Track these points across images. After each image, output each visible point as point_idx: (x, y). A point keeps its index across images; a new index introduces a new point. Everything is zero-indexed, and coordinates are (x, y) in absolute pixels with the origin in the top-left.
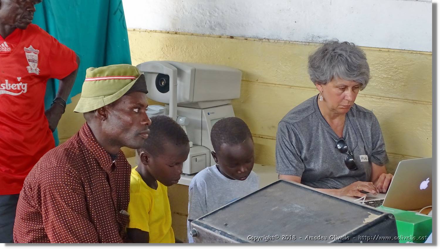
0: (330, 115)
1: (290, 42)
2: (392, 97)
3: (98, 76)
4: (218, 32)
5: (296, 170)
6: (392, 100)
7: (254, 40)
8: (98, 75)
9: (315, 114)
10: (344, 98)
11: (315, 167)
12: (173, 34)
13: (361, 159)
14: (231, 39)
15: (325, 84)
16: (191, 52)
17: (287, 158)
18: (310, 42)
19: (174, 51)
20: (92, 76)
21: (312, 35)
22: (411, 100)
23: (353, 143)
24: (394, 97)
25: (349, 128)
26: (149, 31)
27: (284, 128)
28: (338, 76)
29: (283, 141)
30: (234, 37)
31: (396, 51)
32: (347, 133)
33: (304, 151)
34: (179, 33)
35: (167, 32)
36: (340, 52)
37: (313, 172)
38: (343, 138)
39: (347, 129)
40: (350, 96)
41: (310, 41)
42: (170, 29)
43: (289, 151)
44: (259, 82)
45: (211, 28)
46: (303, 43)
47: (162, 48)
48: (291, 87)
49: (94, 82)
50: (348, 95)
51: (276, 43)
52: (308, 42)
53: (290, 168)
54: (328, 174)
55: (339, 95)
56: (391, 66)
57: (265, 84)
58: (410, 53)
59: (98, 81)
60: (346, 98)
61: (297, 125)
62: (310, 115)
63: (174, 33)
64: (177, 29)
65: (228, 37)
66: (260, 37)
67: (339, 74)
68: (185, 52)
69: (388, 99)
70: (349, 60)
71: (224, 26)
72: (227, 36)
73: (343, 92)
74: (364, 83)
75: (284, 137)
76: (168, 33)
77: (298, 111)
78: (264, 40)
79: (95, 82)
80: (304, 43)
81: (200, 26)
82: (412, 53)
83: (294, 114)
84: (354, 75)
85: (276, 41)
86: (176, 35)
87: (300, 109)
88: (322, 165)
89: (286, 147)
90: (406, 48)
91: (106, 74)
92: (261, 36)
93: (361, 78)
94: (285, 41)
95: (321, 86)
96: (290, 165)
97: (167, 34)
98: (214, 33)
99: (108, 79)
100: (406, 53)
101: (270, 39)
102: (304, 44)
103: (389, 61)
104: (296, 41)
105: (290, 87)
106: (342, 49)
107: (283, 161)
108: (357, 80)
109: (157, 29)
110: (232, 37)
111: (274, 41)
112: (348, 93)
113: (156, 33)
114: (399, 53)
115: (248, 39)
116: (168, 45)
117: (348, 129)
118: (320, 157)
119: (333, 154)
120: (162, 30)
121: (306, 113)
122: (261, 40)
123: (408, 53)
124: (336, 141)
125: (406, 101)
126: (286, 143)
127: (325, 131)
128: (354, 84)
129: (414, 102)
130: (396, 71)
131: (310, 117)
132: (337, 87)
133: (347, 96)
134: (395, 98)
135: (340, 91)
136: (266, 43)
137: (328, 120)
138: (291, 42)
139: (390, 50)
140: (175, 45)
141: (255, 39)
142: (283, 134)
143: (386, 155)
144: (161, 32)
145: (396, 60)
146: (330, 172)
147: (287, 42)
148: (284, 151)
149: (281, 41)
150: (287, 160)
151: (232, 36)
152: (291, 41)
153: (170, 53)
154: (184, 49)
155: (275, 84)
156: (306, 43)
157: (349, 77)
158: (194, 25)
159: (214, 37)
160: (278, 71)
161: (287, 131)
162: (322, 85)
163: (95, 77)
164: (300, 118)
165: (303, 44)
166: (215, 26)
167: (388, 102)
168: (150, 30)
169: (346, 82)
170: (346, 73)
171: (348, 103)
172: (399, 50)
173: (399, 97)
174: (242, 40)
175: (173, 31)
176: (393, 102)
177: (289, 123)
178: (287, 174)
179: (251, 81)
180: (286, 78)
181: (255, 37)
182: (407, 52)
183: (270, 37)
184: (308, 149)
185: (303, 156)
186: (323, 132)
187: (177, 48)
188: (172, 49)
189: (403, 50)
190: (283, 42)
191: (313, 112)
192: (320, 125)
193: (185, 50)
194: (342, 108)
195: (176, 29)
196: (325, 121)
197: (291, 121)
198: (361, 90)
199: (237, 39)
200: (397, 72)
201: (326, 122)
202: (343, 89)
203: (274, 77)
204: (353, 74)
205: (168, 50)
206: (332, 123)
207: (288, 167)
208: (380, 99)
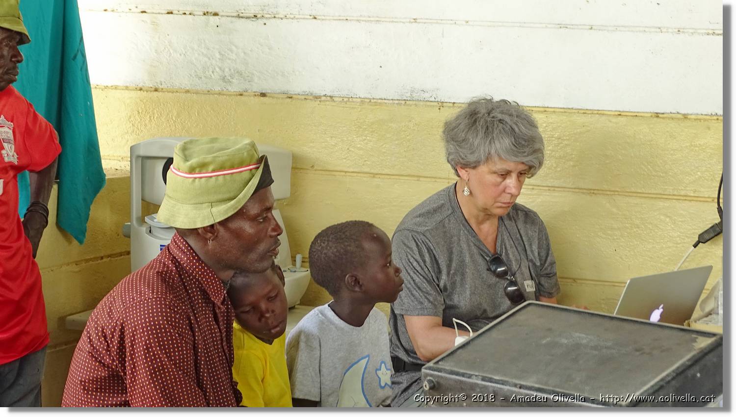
0: (477, 217)
1: (370, 101)
2: (553, 185)
3: (197, 172)
4: (236, 86)
5: (435, 306)
6: (554, 190)
7: (305, 99)
8: (197, 170)
9: (454, 216)
10: (504, 191)
11: (459, 302)
12: (151, 91)
13: (526, 287)
14: (262, 98)
15: (474, 168)
16: (186, 122)
17: (419, 288)
18: (408, 100)
19: (153, 121)
20: (187, 172)
21: (410, 89)
22: (585, 189)
23: (513, 262)
24: (557, 185)
25: (506, 238)
26: (104, 88)
27: (408, 239)
28: (499, 155)
29: (410, 262)
30: (268, 95)
31: (557, 110)
32: (504, 246)
33: (444, 277)
34: (162, 89)
35: (138, 89)
36: (500, 116)
37: (457, 310)
38: (497, 254)
39: (503, 241)
40: (514, 187)
41: (407, 97)
42: (145, 83)
43: (421, 277)
44: (316, 170)
45: (224, 79)
46: (394, 101)
47: (130, 117)
48: (374, 175)
49: (191, 180)
50: (511, 185)
51: (346, 103)
52: (404, 100)
53: (426, 304)
54: (479, 313)
55: (497, 185)
56: (551, 134)
57: (328, 173)
58: (581, 113)
59: (198, 179)
60: (508, 191)
61: (430, 234)
62: (446, 219)
63: (153, 89)
64: (159, 83)
65: (256, 94)
66: (316, 94)
67: (500, 151)
68: (175, 122)
69: (547, 188)
70: (516, 129)
71: (248, 76)
72: (254, 92)
73: (503, 181)
74: (537, 165)
75: (410, 254)
76: (141, 89)
77: (426, 212)
78: (323, 98)
79: (194, 181)
80: (397, 102)
81: (203, 77)
82: (585, 113)
83: (420, 217)
84: (525, 152)
85: (346, 100)
86: (156, 94)
87: (428, 208)
88: (471, 299)
89: (416, 271)
90: (575, 106)
91: (211, 168)
92: (318, 91)
93: (535, 158)
94: (363, 100)
95: (467, 171)
96: (426, 300)
97: (139, 91)
98: (230, 89)
99: (214, 176)
100: (575, 113)
101: (334, 97)
102: (397, 104)
103: (547, 128)
104: (382, 99)
105: (374, 177)
106: (502, 111)
107: (412, 294)
108: (527, 161)
109: (120, 83)
110: (263, 95)
111: (342, 99)
112: (511, 181)
113: (118, 91)
114: (564, 114)
115: (294, 96)
116: (140, 111)
117: (504, 239)
118: (467, 286)
119: (484, 279)
120: (128, 85)
121: (438, 214)
122: (317, 97)
123: (578, 113)
124: (488, 259)
125: (577, 190)
126: (415, 264)
127: (472, 244)
128: (521, 167)
129: (592, 192)
130: (559, 144)
131: (447, 221)
132: (495, 173)
133: (509, 187)
134: (559, 187)
135: (499, 180)
136: (328, 103)
137: (474, 226)
138: (372, 101)
139: (547, 109)
140: (155, 111)
141: (306, 97)
142: (409, 251)
143: (557, 281)
144: (127, 88)
145: (559, 124)
146: (482, 310)
147: (366, 100)
148: (412, 278)
149: (354, 100)
150: (418, 291)
151: (263, 92)
152: (374, 99)
153: (146, 125)
154: (172, 118)
155: (346, 172)
156: (400, 102)
157: (516, 156)
158: (191, 76)
159: (230, 95)
160: (351, 149)
161: (415, 245)
162: (468, 169)
163: (193, 173)
164: (431, 223)
165: (394, 103)
166: (232, 76)
167: (547, 194)
168: (105, 85)
169: (510, 166)
170: (512, 149)
171: (511, 199)
172: (564, 108)
173: (564, 185)
174: (282, 98)
175: (152, 86)
176: (556, 194)
177: (417, 232)
178: (422, 315)
179: (302, 169)
180: (365, 161)
181: (306, 93)
182: (576, 111)
183: (335, 93)
184: (448, 273)
185: (442, 284)
186: (469, 246)
187: (158, 115)
188: (150, 117)
189: (569, 109)
190: (359, 100)
191: (450, 212)
192: (462, 234)
193: (174, 118)
194: (501, 207)
195: (157, 83)
196: (469, 227)
197: (420, 229)
198: (530, 178)
199: (273, 97)
200: (562, 145)
201: (471, 229)
202: (504, 176)
203: (345, 160)
204: (522, 152)
205: (141, 120)
206: (480, 229)
207: (421, 303)
208: (533, 189)
